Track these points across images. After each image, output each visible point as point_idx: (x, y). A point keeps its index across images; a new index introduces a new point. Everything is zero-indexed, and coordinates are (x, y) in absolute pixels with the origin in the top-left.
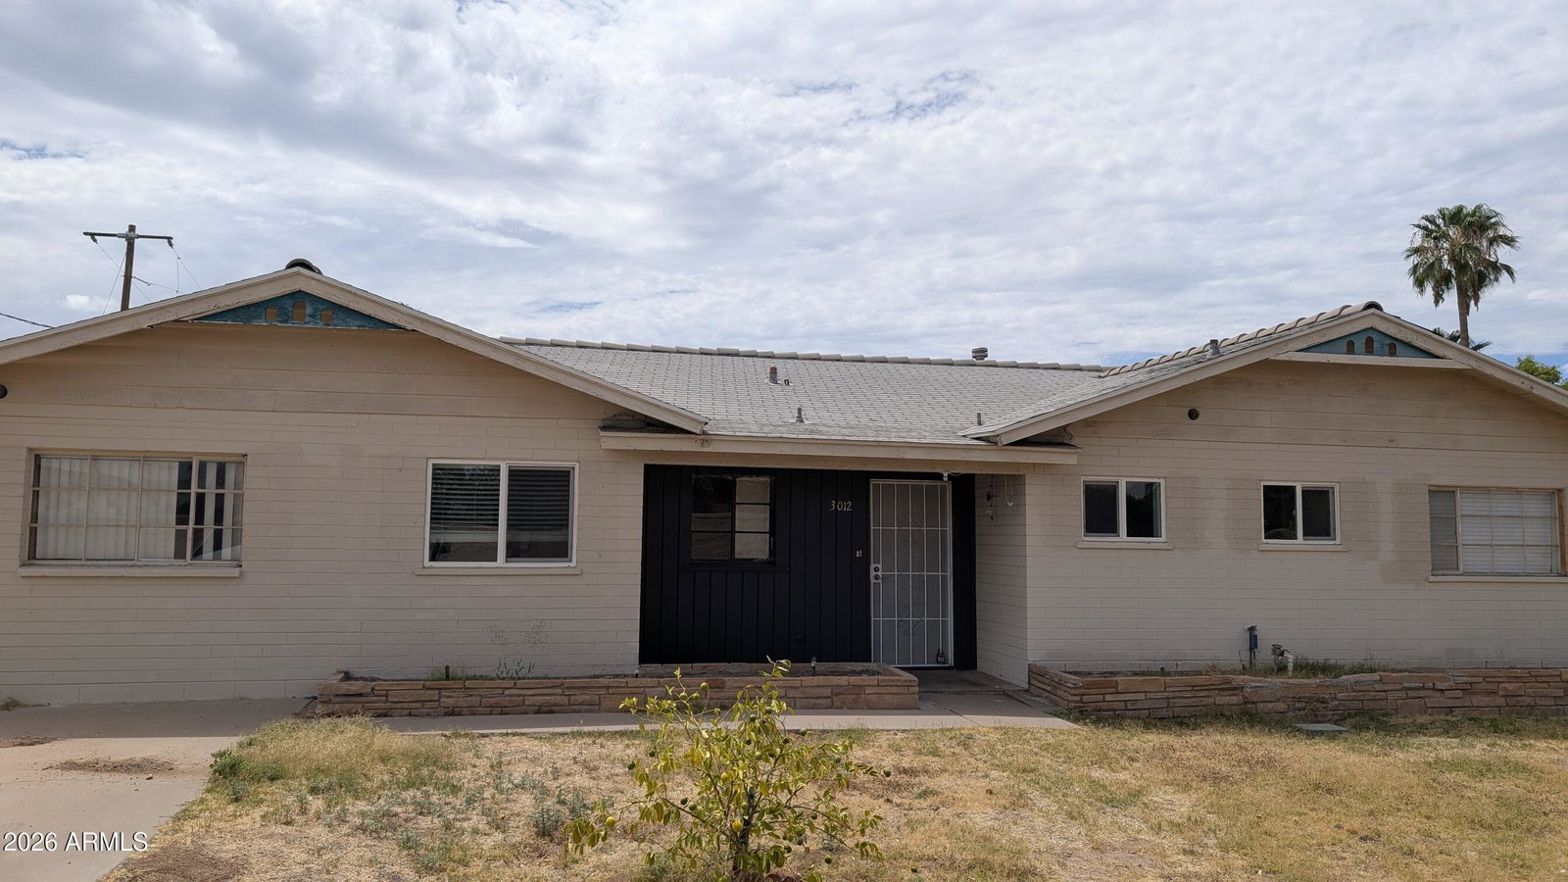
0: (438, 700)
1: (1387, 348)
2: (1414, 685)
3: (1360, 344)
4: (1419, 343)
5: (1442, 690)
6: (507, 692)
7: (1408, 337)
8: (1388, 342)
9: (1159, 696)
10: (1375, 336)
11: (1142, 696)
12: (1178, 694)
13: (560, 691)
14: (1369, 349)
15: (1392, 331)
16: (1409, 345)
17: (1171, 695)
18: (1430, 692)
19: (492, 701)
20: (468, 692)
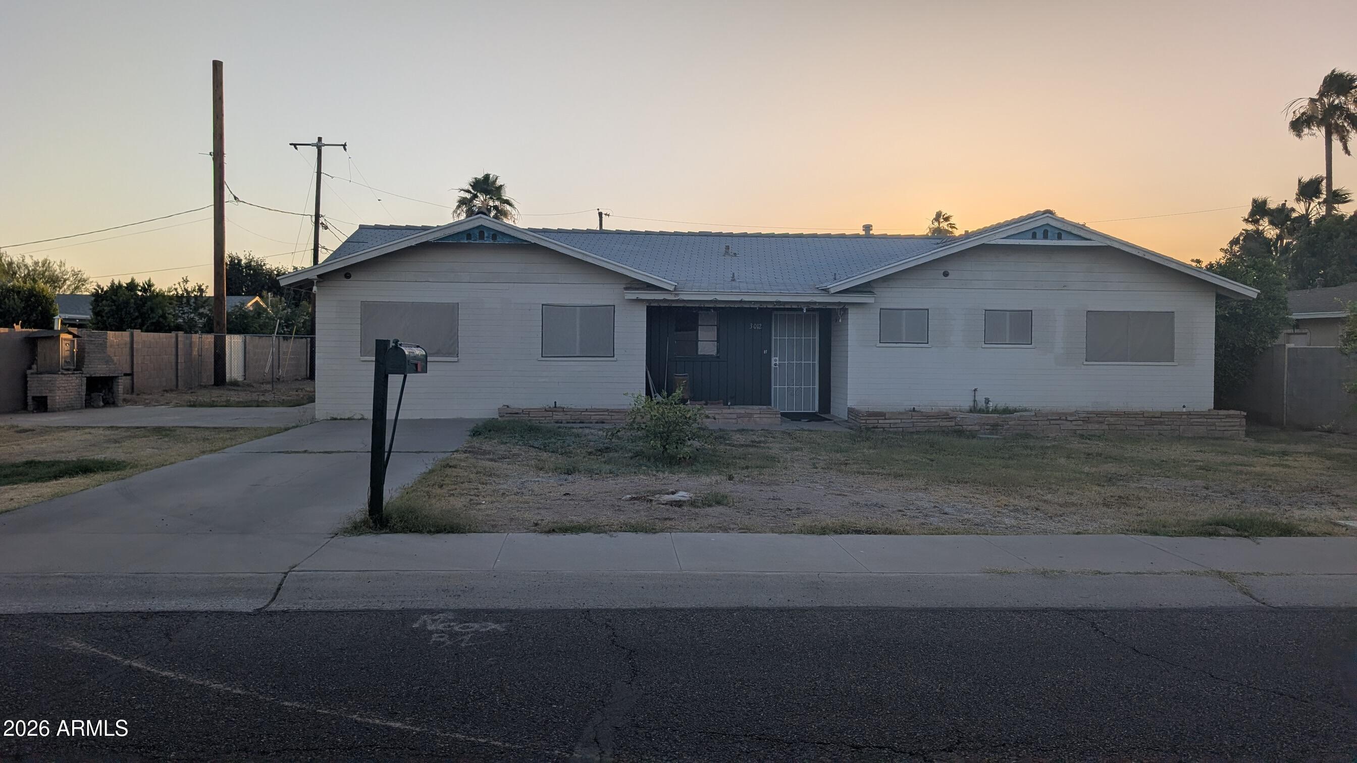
0: (552, 416)
1: (1056, 236)
2: (1054, 418)
3: (1040, 234)
4: (1075, 232)
5: (1071, 421)
6: (583, 413)
7: (1069, 229)
8: (1057, 232)
9: (909, 421)
10: (1048, 229)
11: (900, 421)
12: (919, 420)
13: (607, 413)
14: (1045, 236)
15: (1059, 225)
16: (1070, 233)
17: (915, 421)
18: (1064, 422)
19: (576, 417)
20: (565, 413)
